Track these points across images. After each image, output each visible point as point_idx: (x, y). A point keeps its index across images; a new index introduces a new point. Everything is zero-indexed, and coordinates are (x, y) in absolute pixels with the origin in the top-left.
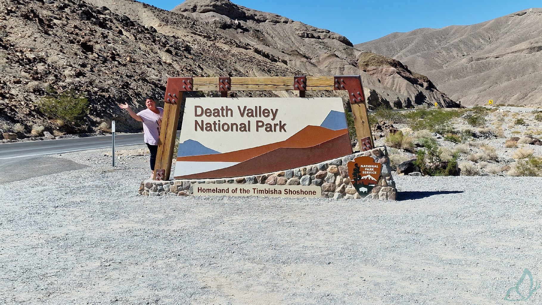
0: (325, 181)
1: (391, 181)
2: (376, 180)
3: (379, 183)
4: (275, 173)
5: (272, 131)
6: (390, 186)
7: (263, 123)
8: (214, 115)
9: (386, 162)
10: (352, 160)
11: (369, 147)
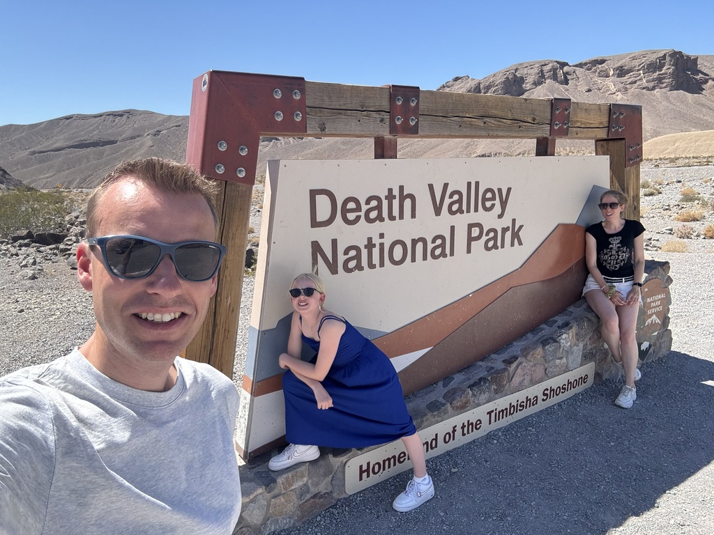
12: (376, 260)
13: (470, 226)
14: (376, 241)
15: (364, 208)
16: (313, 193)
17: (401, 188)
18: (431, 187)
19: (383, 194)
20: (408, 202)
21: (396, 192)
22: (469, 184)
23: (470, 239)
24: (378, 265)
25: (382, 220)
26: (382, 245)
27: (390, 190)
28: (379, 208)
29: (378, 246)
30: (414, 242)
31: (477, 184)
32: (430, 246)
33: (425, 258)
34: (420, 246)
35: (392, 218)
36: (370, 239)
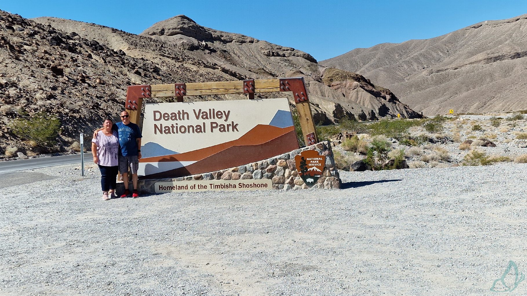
0: (275, 174)
1: (334, 171)
2: (320, 171)
3: (324, 174)
4: (230, 169)
5: (225, 131)
6: (333, 176)
7: (217, 124)
8: (171, 119)
9: (330, 155)
10: (299, 154)
11: (314, 142)
12: (175, 131)
13: (212, 123)
14: (175, 125)
15: (170, 116)
16: (155, 112)
17: (183, 111)
18: (194, 110)
19: (176, 112)
20: (186, 115)
21: (181, 112)
22: (210, 110)
23: (212, 128)
24: (176, 132)
25: (177, 120)
26: (177, 127)
27: (179, 111)
28: (176, 116)
29: (175, 127)
30: (189, 127)
31: (214, 109)
32: (195, 128)
33: (193, 132)
34: (191, 129)
35: (180, 119)
36: (172, 125)
